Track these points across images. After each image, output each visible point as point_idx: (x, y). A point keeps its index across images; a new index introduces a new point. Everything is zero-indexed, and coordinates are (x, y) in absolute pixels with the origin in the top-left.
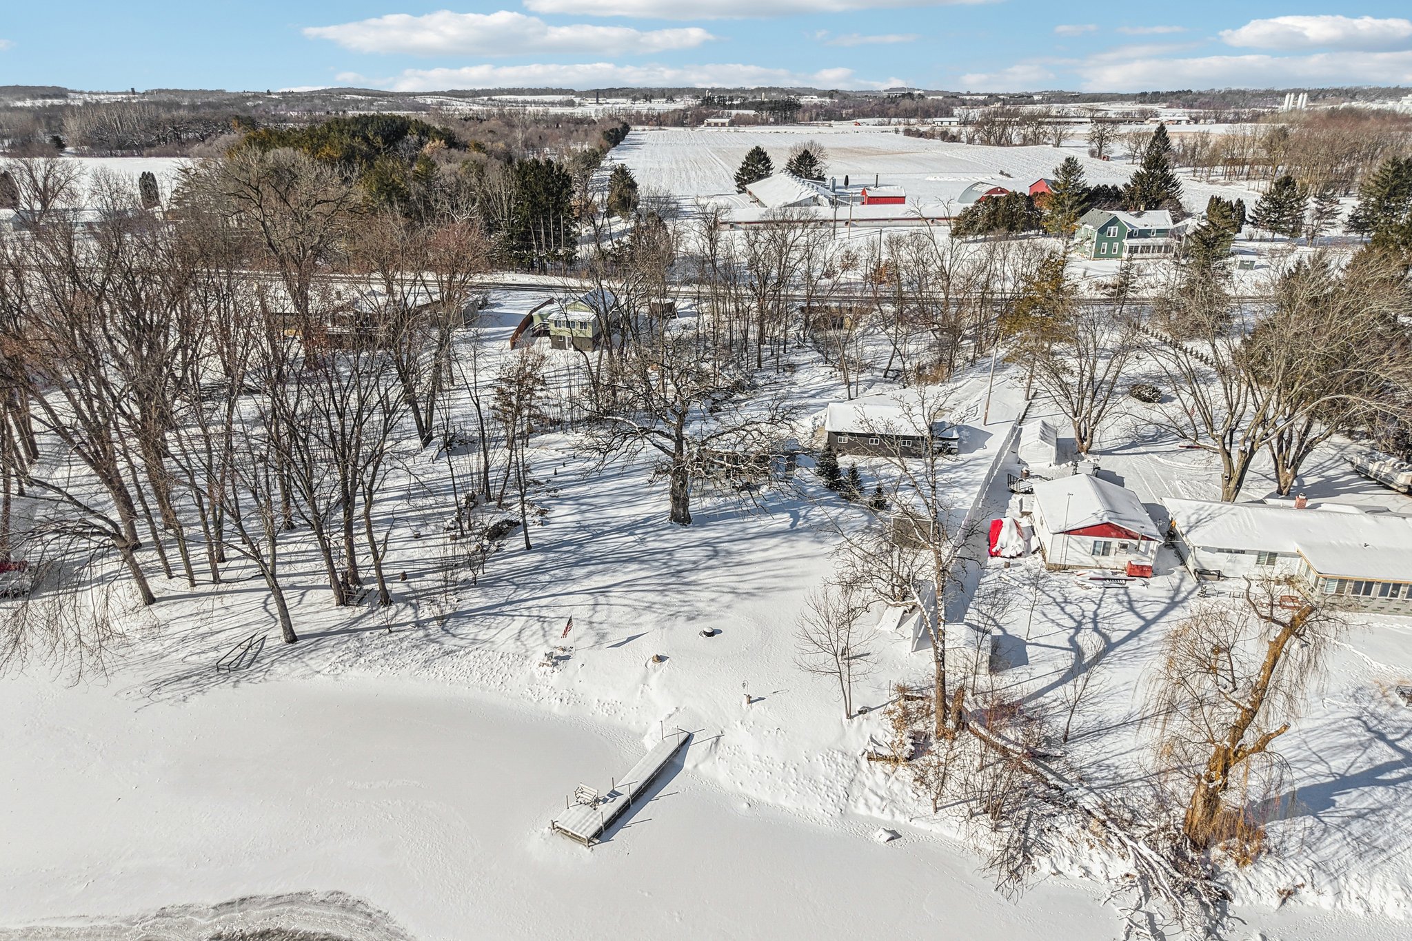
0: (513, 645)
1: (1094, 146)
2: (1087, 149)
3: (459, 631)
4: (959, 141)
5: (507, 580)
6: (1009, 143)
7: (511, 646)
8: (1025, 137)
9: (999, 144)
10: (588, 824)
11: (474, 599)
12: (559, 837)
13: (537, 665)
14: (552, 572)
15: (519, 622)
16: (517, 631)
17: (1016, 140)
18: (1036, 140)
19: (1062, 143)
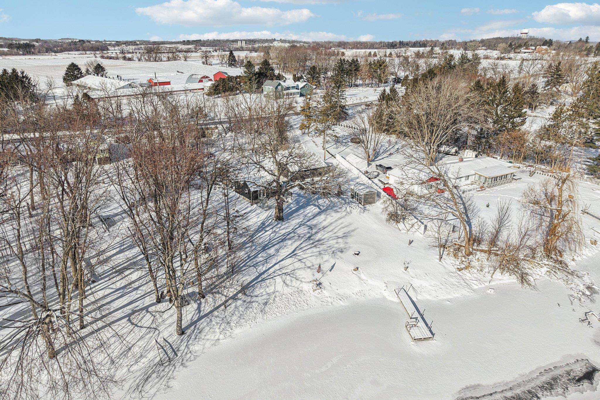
0: (288, 289)
3: (256, 294)
4: (133, 60)
5: (244, 266)
6: (161, 61)
8: (168, 57)
9: (155, 61)
10: (424, 332)
11: (246, 278)
12: (420, 343)
13: (311, 291)
14: (259, 256)
15: (278, 279)
16: (283, 283)
17: (165, 59)
18: (175, 59)
19: (188, 59)
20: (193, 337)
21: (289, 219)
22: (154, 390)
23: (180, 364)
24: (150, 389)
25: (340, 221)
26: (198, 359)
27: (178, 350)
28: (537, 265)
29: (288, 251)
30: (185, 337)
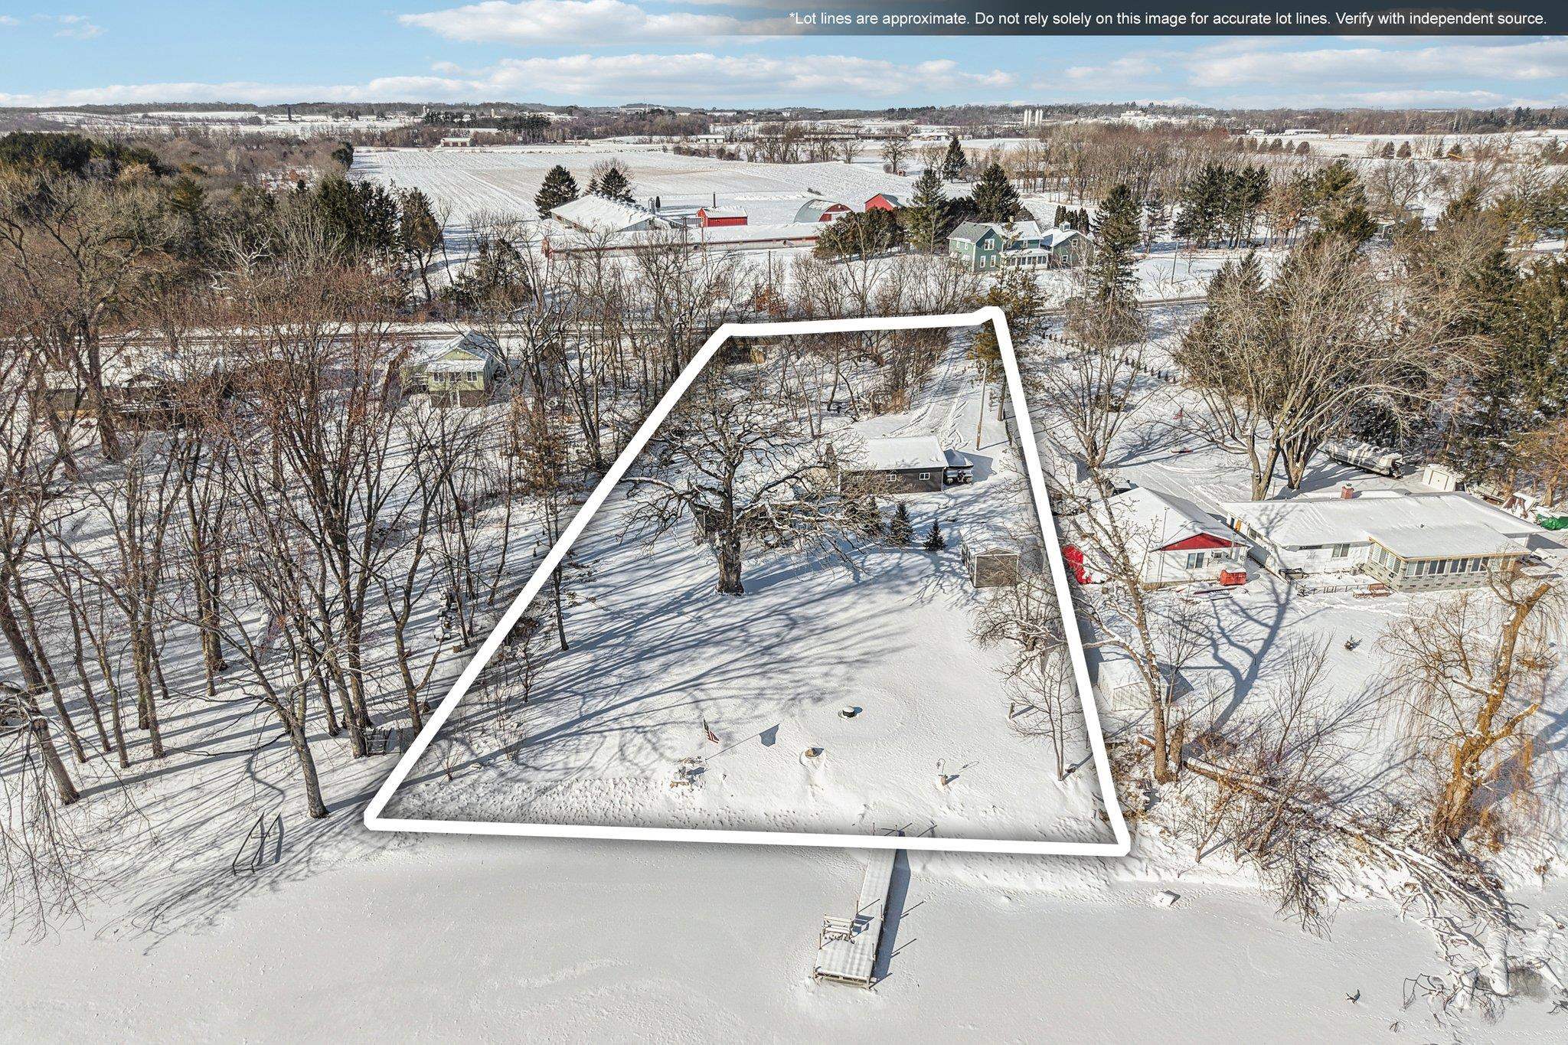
0: (621, 768)
1: (889, 161)
2: (882, 165)
3: (540, 762)
4: (738, 159)
5: (564, 690)
6: (796, 161)
7: (619, 770)
8: (812, 152)
9: (784, 160)
10: (857, 961)
11: (538, 720)
12: (828, 987)
13: (667, 786)
14: (616, 672)
15: (613, 740)
16: (616, 749)
17: (803, 157)
18: (825, 157)
19: (854, 159)
20: (337, 830)
21: (758, 593)
22: (183, 920)
23: (268, 880)
24: (175, 918)
25: (882, 620)
26: (312, 879)
27: (288, 851)
28: (1382, 856)
29: (688, 673)
30: (323, 822)
